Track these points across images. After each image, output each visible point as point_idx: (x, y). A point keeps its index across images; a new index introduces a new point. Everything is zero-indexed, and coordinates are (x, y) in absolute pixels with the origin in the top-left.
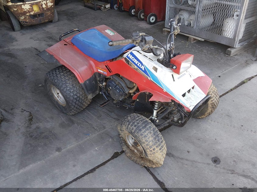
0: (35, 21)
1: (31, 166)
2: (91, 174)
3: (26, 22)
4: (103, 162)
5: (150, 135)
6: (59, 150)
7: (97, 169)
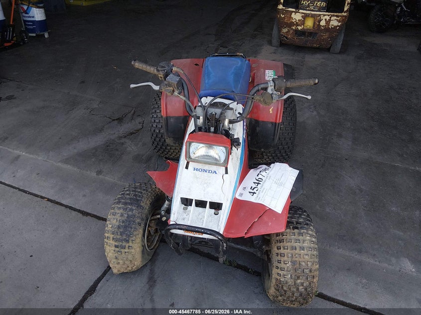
0: (297, 40)
1: (69, 166)
2: (80, 215)
3: (286, 38)
4: (102, 216)
5: (118, 217)
6: (99, 173)
7: (90, 217)
